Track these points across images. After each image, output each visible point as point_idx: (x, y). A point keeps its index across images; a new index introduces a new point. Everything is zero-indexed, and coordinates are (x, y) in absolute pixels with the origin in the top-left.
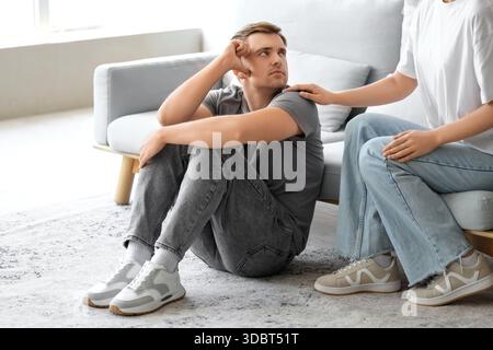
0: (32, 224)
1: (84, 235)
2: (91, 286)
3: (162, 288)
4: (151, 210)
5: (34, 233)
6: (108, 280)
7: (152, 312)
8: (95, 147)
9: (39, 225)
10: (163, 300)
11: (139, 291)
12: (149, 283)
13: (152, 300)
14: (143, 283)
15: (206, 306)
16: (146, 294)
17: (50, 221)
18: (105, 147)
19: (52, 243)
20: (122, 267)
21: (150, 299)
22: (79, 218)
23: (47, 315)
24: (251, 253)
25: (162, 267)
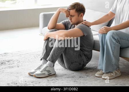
0: (21, 54)
1: (34, 57)
2: (31, 70)
3: (49, 71)
4: (47, 51)
5: (21, 56)
6: (35, 69)
7: (45, 77)
8: (40, 35)
9: (23, 54)
10: (48, 74)
11: (42, 71)
12: (45, 70)
13: (45, 74)
14: (43, 69)
15: (59, 77)
16: (44, 72)
17: (26, 54)
18: (42, 35)
19: (24, 59)
20: (39, 66)
21: (44, 74)
22: (33, 53)
23: (17, 77)
24: (72, 63)
25: (49, 66)
